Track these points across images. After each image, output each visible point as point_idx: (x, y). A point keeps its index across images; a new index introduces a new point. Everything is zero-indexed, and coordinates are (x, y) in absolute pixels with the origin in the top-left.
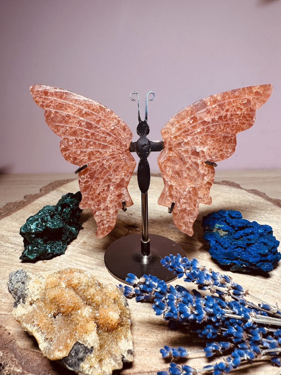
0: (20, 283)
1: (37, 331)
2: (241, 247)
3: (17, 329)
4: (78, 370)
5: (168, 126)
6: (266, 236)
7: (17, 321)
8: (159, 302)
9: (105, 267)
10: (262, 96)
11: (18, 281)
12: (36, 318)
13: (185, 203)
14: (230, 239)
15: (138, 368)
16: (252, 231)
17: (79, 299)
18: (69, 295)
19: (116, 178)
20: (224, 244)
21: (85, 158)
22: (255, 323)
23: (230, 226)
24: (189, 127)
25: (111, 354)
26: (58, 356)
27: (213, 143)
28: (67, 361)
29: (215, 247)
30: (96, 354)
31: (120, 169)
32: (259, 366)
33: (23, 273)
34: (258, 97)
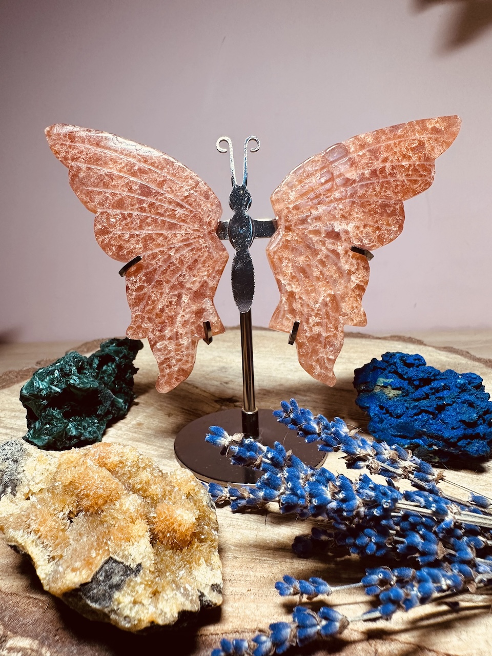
0: (10, 461)
1: (34, 543)
2: (426, 412)
4: (109, 607)
5: (285, 188)
6: (473, 391)
8: (269, 475)
9: (175, 460)
10: (443, 134)
11: (6, 457)
12: (34, 518)
13: (318, 324)
14: (406, 401)
16: (445, 384)
17: (117, 484)
19: (193, 282)
20: (395, 410)
21: (137, 246)
22: (458, 525)
23: (405, 379)
24: (320, 190)
25: (178, 586)
26: (71, 582)
27: (363, 216)
28: (89, 592)
29: (379, 417)
30: (147, 578)
31: (200, 265)
32: (475, 616)
33: (17, 444)
34: (436, 136)
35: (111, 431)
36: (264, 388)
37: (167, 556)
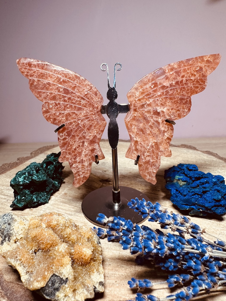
0: (7, 224)
1: (19, 265)
2: (198, 194)
3: (5, 265)
4: (53, 298)
5: (133, 91)
6: (219, 185)
7: (3, 256)
8: (126, 238)
9: (82, 213)
10: (212, 63)
11: (5, 222)
12: (19, 254)
13: (148, 156)
14: (188, 188)
15: (108, 297)
16: (207, 181)
17: (56, 237)
18: (48, 233)
19: (90, 136)
20: (183, 192)
21: (63, 119)
22: (211, 257)
23: (188, 177)
24: (151, 91)
25: (84, 285)
26: (36, 286)
27: (171, 104)
28: (45, 291)
29: (175, 195)
30: (70, 285)
31: (93, 128)
32: (216, 296)
33: (9, 216)
34: (208, 64)
35: (53, 197)
36: (122, 174)
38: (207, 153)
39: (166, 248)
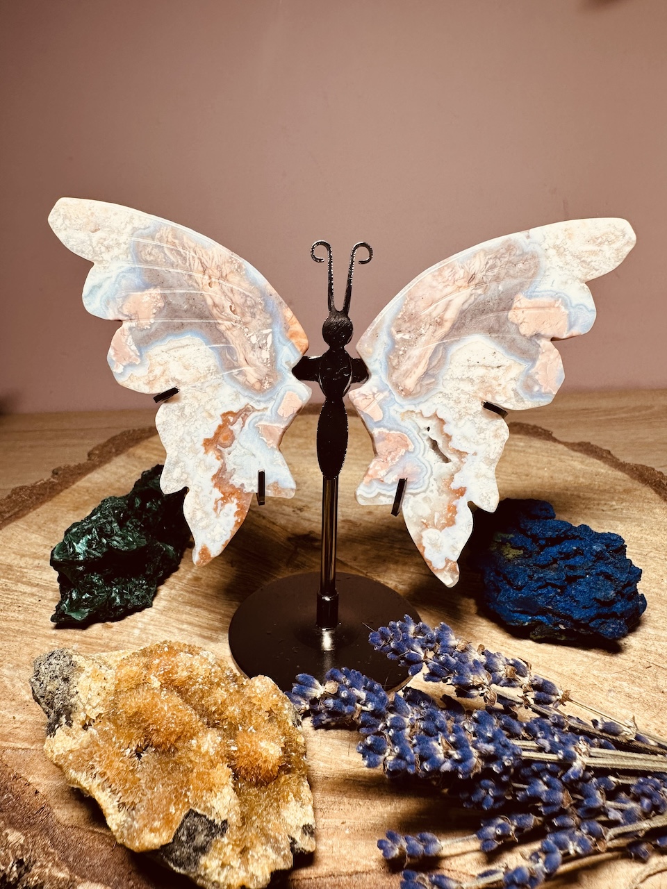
0: (60, 681)
1: (100, 787)
2: (554, 586)
3: (55, 782)
4: (195, 872)
6: (612, 559)
7: (56, 765)
11: (54, 675)
12: (98, 759)
14: (529, 566)
15: (326, 864)
16: (578, 548)
17: (191, 714)
18: (170, 705)
20: (515, 578)
23: (528, 536)
25: (267, 837)
26: (149, 843)
28: (171, 853)
29: (494, 585)
30: (235, 838)
33: (65, 657)
35: (164, 591)
37: (251, 795)
38: (580, 451)
39: (475, 752)
